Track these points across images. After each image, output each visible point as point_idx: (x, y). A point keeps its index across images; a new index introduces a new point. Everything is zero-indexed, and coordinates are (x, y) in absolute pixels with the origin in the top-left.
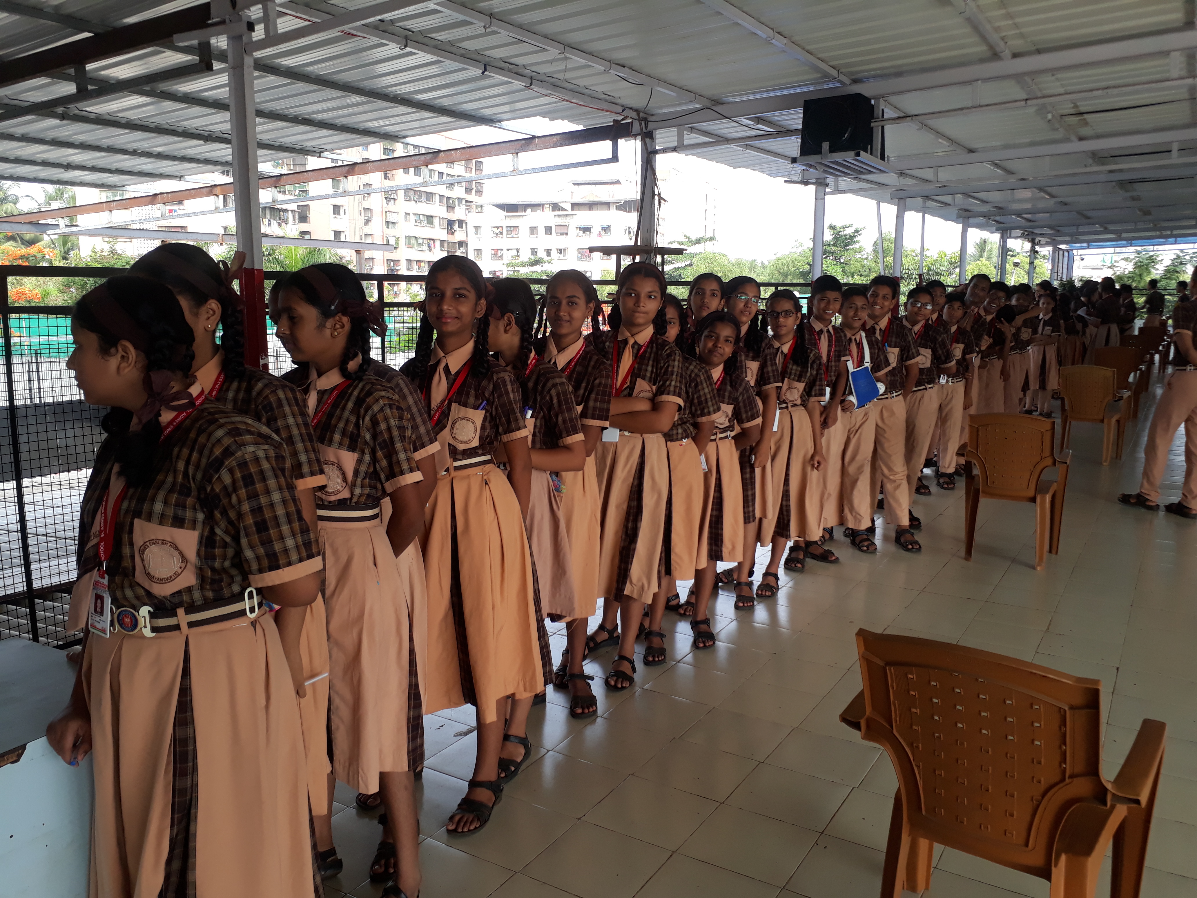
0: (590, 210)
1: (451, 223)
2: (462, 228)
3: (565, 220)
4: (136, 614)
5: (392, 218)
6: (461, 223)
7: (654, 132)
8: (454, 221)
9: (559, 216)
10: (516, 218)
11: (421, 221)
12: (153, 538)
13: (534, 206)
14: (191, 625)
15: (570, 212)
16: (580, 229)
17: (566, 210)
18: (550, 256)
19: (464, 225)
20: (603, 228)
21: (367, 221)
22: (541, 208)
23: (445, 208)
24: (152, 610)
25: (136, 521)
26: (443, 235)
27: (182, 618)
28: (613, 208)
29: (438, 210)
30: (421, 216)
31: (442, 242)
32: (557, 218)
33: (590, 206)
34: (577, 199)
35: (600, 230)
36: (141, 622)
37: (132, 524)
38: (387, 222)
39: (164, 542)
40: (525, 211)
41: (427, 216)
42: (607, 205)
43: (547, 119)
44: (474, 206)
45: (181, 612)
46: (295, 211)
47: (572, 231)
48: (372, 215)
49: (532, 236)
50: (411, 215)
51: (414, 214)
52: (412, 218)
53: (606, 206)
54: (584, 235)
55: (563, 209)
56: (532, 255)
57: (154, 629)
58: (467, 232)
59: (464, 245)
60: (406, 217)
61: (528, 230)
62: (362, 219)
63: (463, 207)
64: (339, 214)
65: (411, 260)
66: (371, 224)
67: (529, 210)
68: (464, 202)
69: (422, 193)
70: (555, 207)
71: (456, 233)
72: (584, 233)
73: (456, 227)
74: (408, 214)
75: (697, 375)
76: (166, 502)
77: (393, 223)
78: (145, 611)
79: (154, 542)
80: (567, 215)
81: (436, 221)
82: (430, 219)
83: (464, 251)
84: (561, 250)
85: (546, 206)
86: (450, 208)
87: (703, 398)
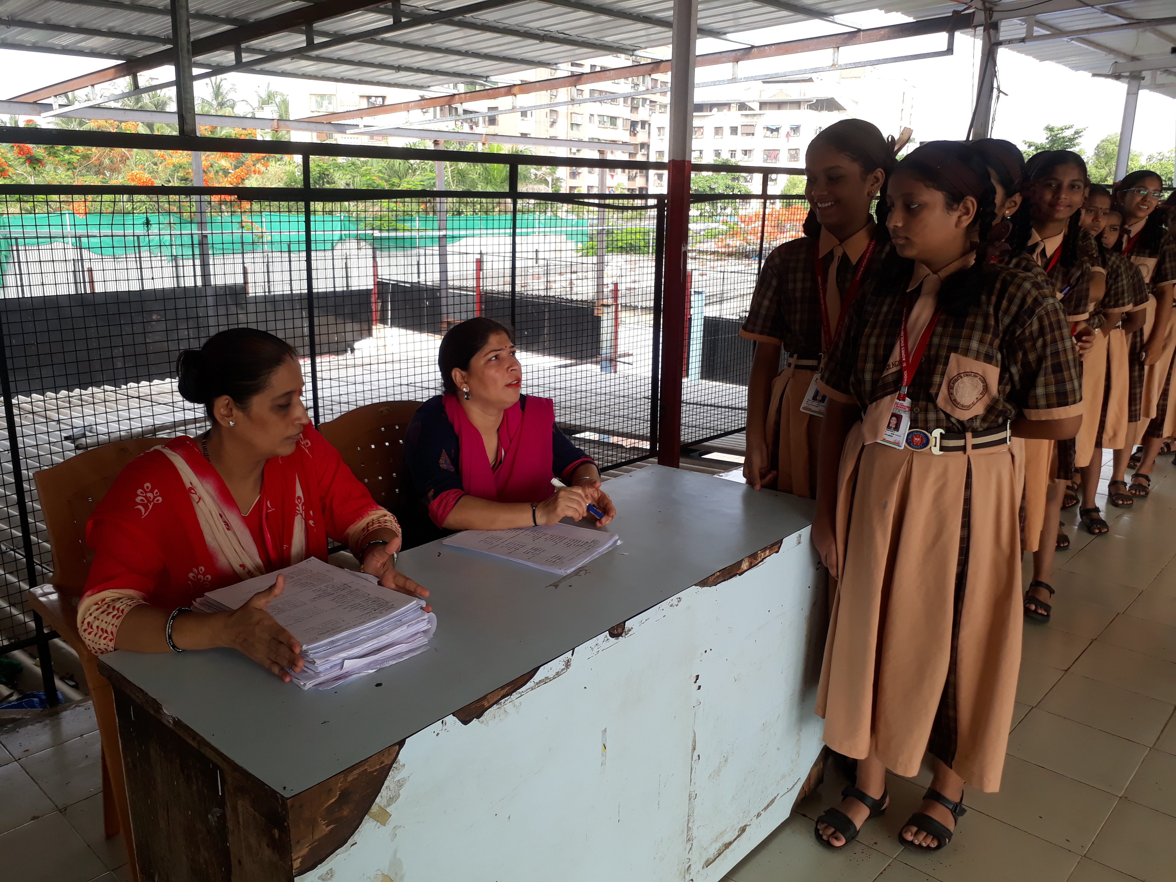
0: (779, 108)
1: (634, 124)
2: (644, 129)
3: (752, 120)
4: (929, 435)
5: (577, 119)
6: (644, 123)
7: (1000, 22)
8: (637, 122)
9: (747, 115)
10: (701, 119)
11: (605, 122)
12: (968, 370)
13: (721, 106)
14: (975, 447)
15: (757, 111)
16: (768, 129)
17: (752, 109)
18: (735, 157)
19: (647, 126)
20: (791, 128)
21: (553, 123)
22: (727, 107)
23: (630, 108)
24: (943, 432)
25: (953, 355)
26: (625, 136)
27: (970, 440)
28: (804, 106)
29: (622, 111)
30: (605, 118)
31: (624, 144)
32: (744, 118)
33: (780, 105)
34: (766, 98)
35: (789, 130)
36: (932, 442)
37: (947, 358)
38: (572, 124)
39: (976, 375)
40: (711, 111)
41: (611, 118)
42: (797, 104)
43: (883, 11)
44: (658, 107)
45: (969, 435)
47: (759, 131)
48: (557, 117)
49: (717, 137)
50: (596, 116)
51: (599, 115)
52: (596, 119)
53: (796, 106)
54: (771, 135)
55: (751, 109)
56: (716, 156)
57: (942, 448)
58: (649, 133)
59: (646, 147)
60: (590, 118)
61: (713, 131)
62: (549, 120)
63: (647, 107)
64: (526, 116)
66: (556, 126)
67: (715, 110)
68: (648, 102)
70: (742, 106)
71: (638, 135)
72: (772, 133)
73: (639, 128)
74: (592, 115)
75: (1119, 267)
76: (981, 341)
77: (577, 125)
78: (937, 433)
79: (967, 374)
80: (754, 115)
81: (619, 122)
82: (613, 120)
83: (646, 153)
84: (746, 151)
85: (732, 105)
86: (634, 109)
87: (1120, 290)
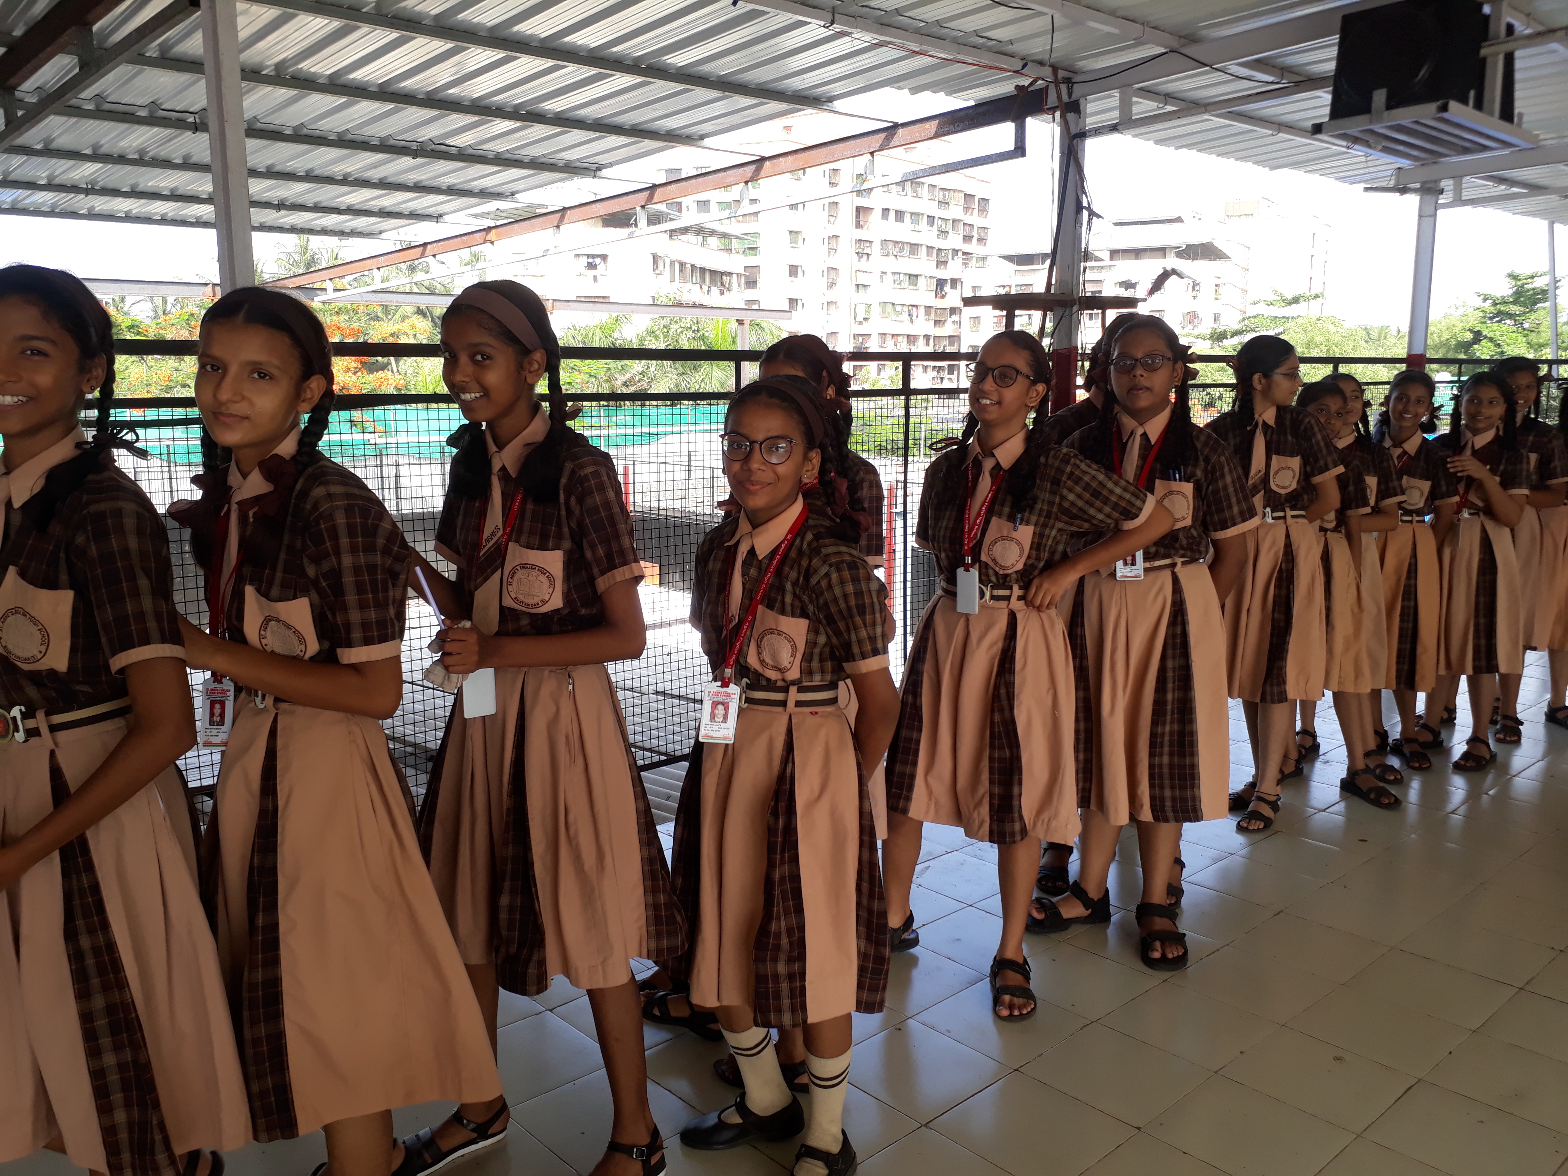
0: (1137, 258)
1: (941, 283)
2: (956, 288)
3: (1099, 274)
5: (863, 279)
6: (954, 282)
7: (1082, 101)
8: (945, 280)
10: (1030, 273)
11: (901, 281)
15: (1108, 263)
16: (1121, 284)
17: (1102, 260)
19: (959, 287)
21: (832, 285)
23: (935, 263)
26: (931, 300)
28: (1170, 253)
29: (925, 266)
30: (902, 276)
31: (928, 308)
33: (1137, 253)
34: (1119, 244)
35: (1150, 285)
38: (857, 285)
40: (1043, 263)
41: (911, 275)
42: (1162, 251)
44: (974, 259)
46: (741, 275)
47: (1109, 288)
48: (837, 276)
50: (889, 274)
51: (893, 273)
52: (890, 277)
53: (1161, 253)
55: (1097, 259)
58: (962, 294)
59: (957, 312)
60: (881, 277)
62: (824, 281)
63: (959, 260)
64: (796, 276)
65: (885, 334)
66: (836, 288)
68: (960, 254)
69: (905, 246)
71: (947, 296)
72: (1126, 290)
73: (948, 288)
74: (884, 273)
77: (864, 286)
80: (1102, 267)
81: (921, 281)
82: (913, 278)
86: (941, 263)
